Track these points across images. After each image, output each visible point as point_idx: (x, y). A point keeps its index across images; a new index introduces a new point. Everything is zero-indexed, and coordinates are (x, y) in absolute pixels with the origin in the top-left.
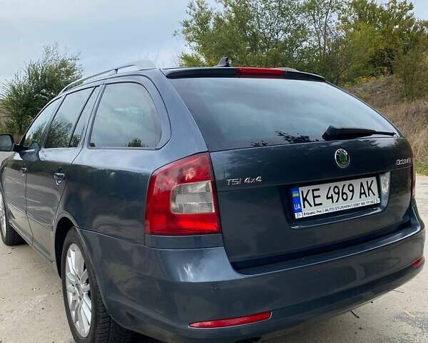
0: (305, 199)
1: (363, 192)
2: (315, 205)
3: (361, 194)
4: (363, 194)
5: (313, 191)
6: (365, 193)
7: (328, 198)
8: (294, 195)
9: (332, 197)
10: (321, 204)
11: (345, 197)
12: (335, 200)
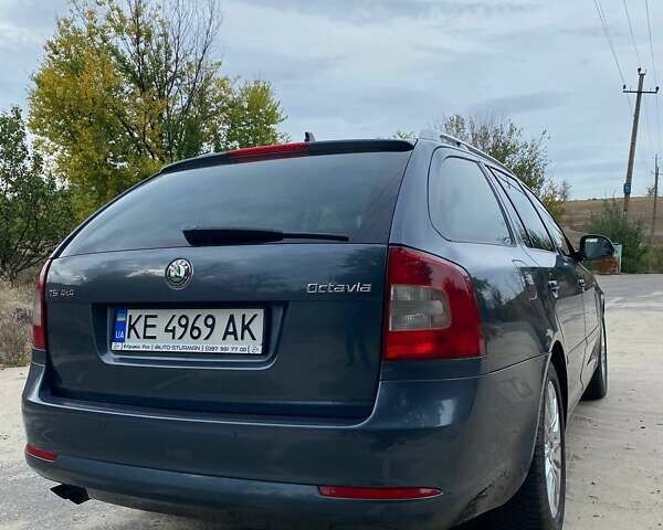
0: (132, 327)
1: (231, 330)
2: (145, 337)
3: (227, 333)
4: (231, 333)
5: (147, 317)
6: (234, 333)
7: (167, 330)
8: (119, 319)
9: (173, 331)
10: (154, 337)
11: (196, 333)
12: (178, 335)
